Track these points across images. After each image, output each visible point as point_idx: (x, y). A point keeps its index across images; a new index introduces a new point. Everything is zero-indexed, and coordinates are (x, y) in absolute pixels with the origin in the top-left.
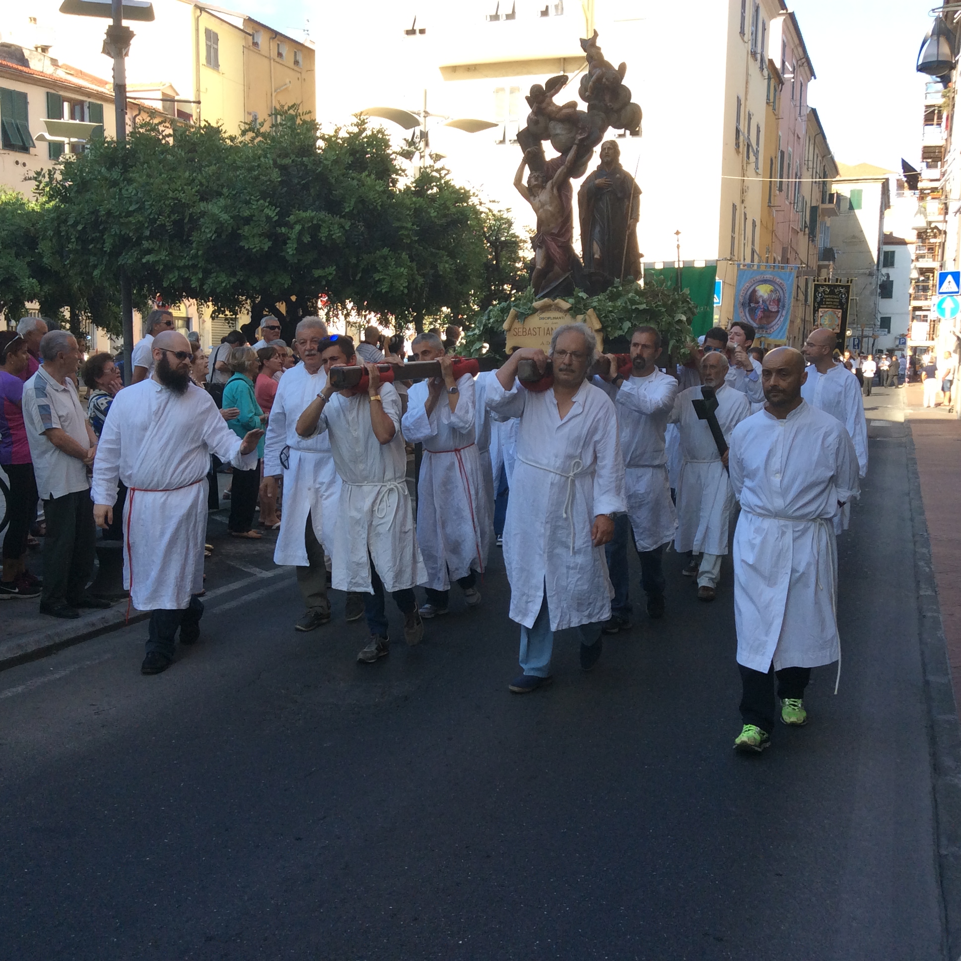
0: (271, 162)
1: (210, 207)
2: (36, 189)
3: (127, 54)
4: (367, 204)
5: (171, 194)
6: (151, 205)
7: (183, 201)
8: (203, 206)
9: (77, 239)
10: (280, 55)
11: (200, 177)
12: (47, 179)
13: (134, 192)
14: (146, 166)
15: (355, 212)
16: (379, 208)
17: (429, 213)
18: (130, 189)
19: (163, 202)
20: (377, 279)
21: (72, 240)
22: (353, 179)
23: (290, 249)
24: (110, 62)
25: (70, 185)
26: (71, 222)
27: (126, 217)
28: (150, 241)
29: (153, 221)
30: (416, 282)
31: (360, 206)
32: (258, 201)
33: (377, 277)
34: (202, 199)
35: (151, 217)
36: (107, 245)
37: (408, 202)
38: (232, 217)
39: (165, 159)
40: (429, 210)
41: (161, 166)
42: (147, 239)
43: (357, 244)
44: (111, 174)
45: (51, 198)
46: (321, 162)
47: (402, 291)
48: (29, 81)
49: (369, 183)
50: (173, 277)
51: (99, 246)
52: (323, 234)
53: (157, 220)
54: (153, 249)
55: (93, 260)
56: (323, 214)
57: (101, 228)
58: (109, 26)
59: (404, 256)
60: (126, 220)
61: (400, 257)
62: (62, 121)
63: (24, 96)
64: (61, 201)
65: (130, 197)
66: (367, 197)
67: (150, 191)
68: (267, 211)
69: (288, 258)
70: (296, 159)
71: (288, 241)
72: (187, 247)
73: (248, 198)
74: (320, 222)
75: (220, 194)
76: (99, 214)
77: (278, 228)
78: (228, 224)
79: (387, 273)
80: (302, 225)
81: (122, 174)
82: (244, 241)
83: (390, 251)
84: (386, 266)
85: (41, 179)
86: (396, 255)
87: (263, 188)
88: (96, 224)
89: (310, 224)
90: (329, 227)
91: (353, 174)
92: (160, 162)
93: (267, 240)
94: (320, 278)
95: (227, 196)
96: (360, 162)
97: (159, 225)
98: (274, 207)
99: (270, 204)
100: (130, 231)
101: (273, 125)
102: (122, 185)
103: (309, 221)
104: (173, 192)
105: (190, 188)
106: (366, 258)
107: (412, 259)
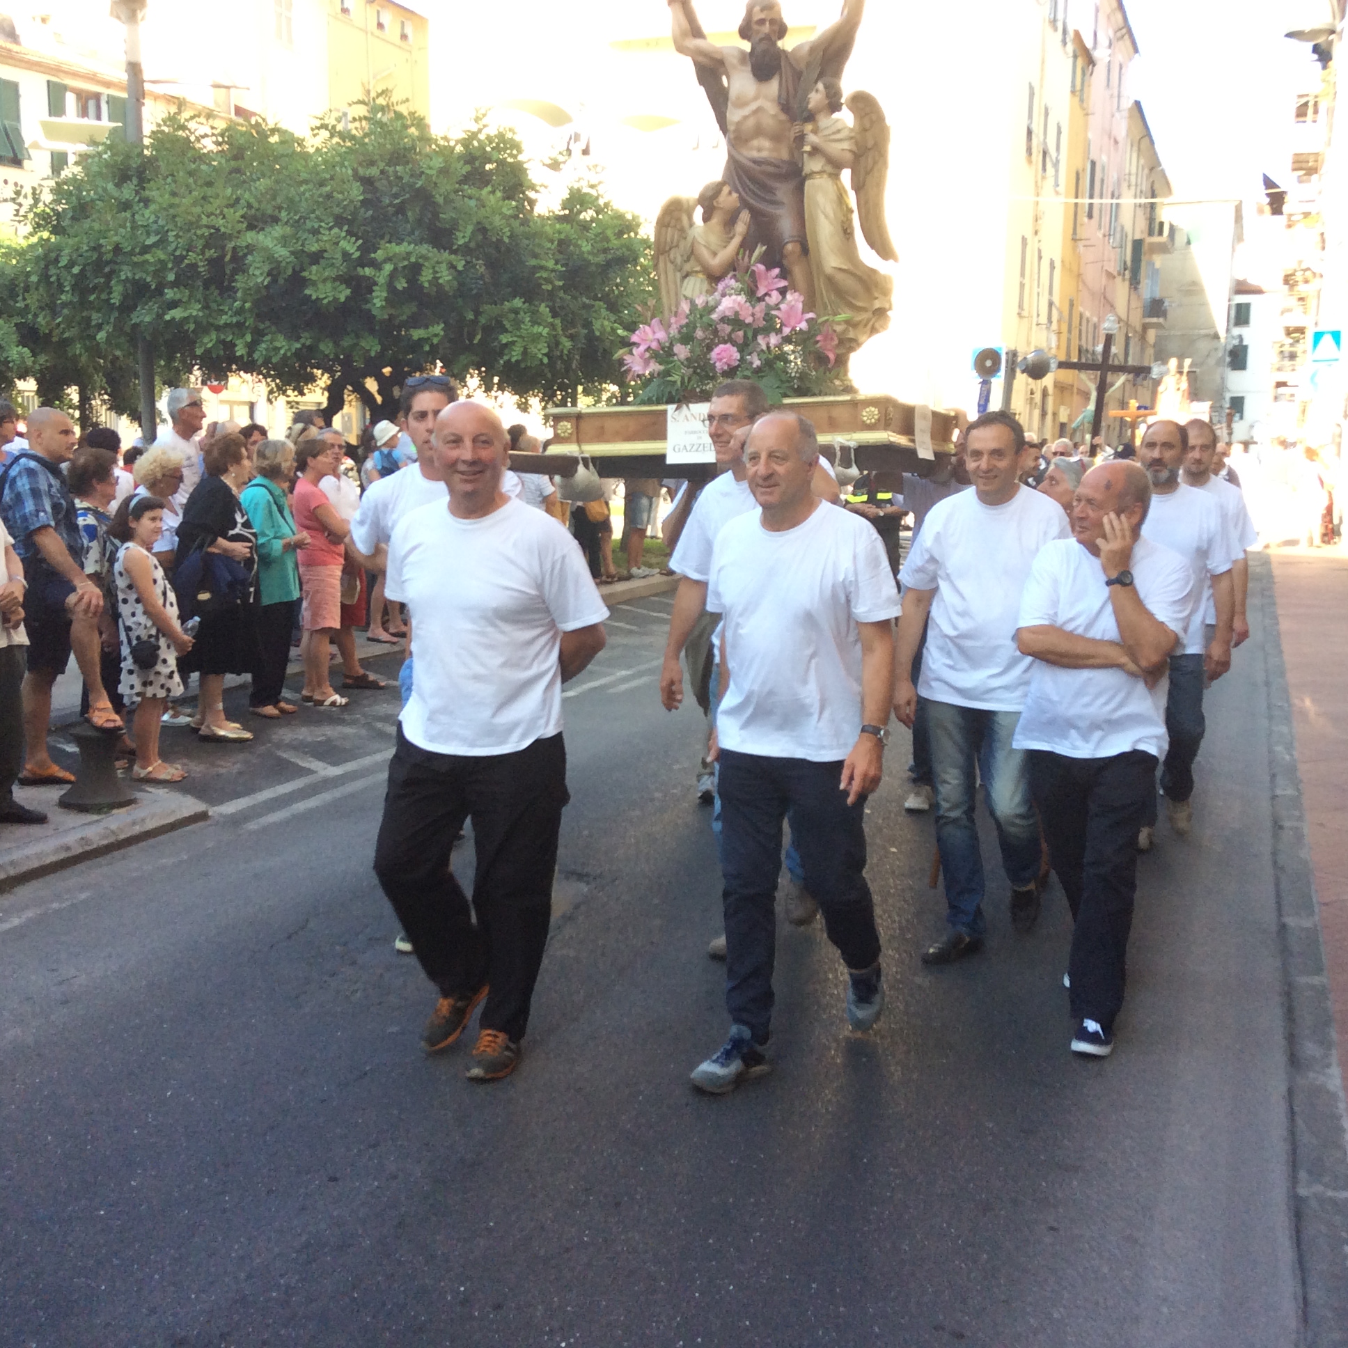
0: (350, 172)
1: (261, 237)
2: (15, 215)
3: (143, 19)
4: (489, 233)
5: (205, 221)
6: (177, 236)
7: (223, 230)
8: (250, 237)
9: (74, 287)
10: (380, 26)
11: (247, 196)
12: (30, 201)
13: (153, 218)
14: (169, 180)
15: (472, 245)
16: (507, 240)
17: (580, 247)
18: (147, 213)
19: (193, 231)
20: (504, 341)
21: (67, 289)
22: (470, 198)
23: (378, 299)
25: (63, 209)
26: (63, 262)
27: (141, 254)
28: (175, 289)
29: (179, 260)
30: (561, 347)
31: (480, 237)
32: (330, 229)
33: (504, 339)
34: (251, 227)
35: (178, 253)
36: (115, 295)
37: (547, 229)
38: (292, 253)
39: (197, 169)
40: (579, 242)
41: (191, 180)
42: (174, 285)
43: (475, 292)
44: (121, 192)
45: (39, 225)
46: (423, 172)
47: (541, 360)
48: (21, 64)
49: (493, 203)
50: (209, 341)
51: (104, 296)
52: (426, 277)
53: (184, 257)
54: (180, 301)
55: (96, 317)
56: (424, 249)
57: (107, 270)
59: (543, 309)
60: (141, 259)
61: (538, 311)
62: (65, 120)
63: (13, 87)
64: (51, 233)
65: (148, 225)
66: (491, 223)
67: (174, 217)
68: (343, 244)
69: (374, 312)
70: (387, 168)
71: (374, 288)
72: (230, 296)
73: (316, 226)
74: (420, 260)
75: (275, 220)
76: (103, 250)
77: (359, 269)
78: (287, 263)
79: (518, 333)
80: (395, 264)
81: (137, 192)
82: (311, 287)
83: (524, 303)
84: (517, 324)
85: (21, 200)
86: (533, 307)
87: (337, 210)
88: (99, 265)
89: (406, 263)
90: (434, 267)
91: (469, 191)
92: (191, 174)
93: (344, 286)
94: (419, 339)
95: (286, 223)
96: (480, 174)
97: (188, 265)
98: (354, 239)
99: (349, 233)
100: (148, 274)
101: (354, 119)
102: (136, 208)
103: (404, 259)
104: (208, 217)
105: (232, 210)
106: (489, 310)
107: (555, 314)
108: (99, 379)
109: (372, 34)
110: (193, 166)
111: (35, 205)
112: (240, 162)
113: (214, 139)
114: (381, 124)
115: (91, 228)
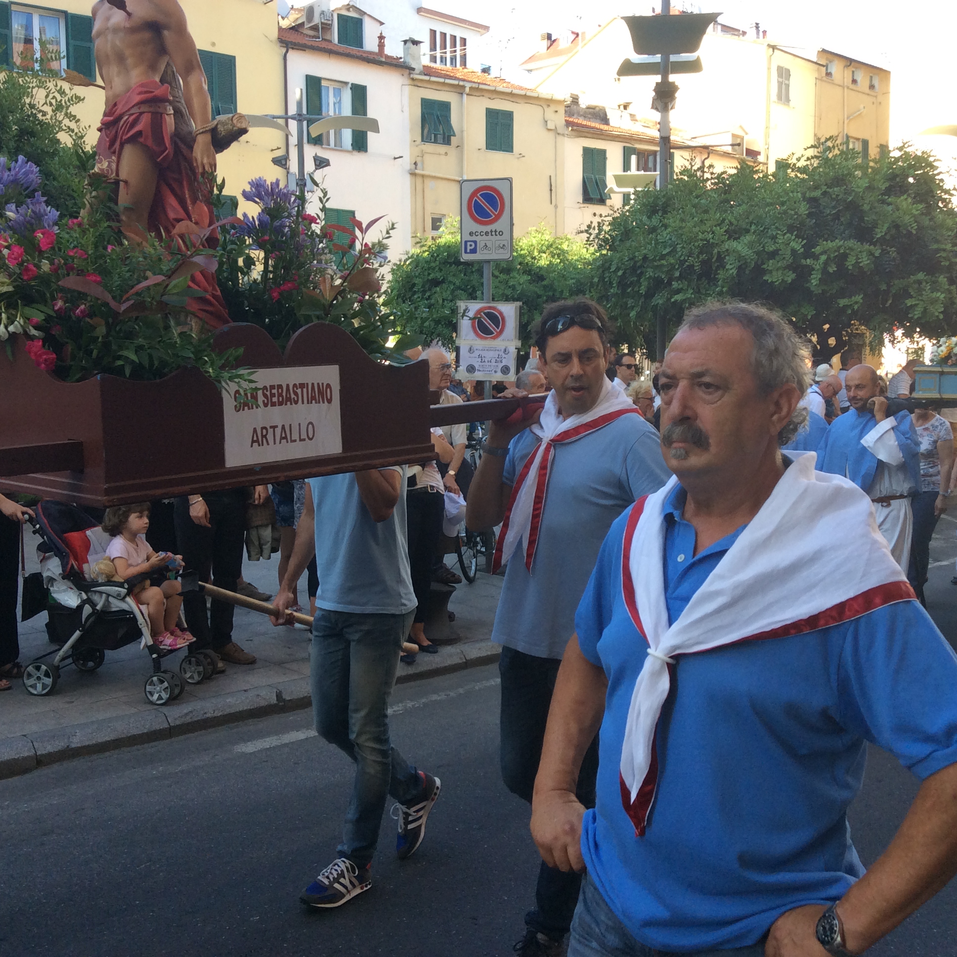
0: (799, 195)
1: (736, 244)
2: (587, 241)
3: (672, 108)
4: (901, 229)
6: (683, 247)
7: (711, 241)
8: (729, 245)
9: (619, 283)
10: (854, 81)
11: (730, 217)
12: (597, 231)
13: (669, 236)
14: (680, 211)
15: (888, 237)
16: (914, 232)
18: (665, 233)
19: (693, 243)
20: (908, 305)
21: (614, 285)
22: (889, 204)
23: (814, 280)
24: (657, 116)
25: (616, 234)
26: (613, 268)
27: (659, 260)
28: (679, 282)
29: (682, 263)
31: (893, 231)
32: (785, 234)
33: (909, 302)
34: (730, 238)
35: (682, 258)
36: (643, 287)
38: (757, 253)
39: (699, 203)
41: (694, 210)
42: (680, 278)
43: (887, 270)
44: (651, 221)
45: (601, 246)
46: (854, 191)
47: (938, 316)
48: (608, 138)
49: (905, 206)
51: (636, 289)
52: (850, 262)
54: (682, 289)
55: (630, 302)
56: (851, 243)
57: (639, 272)
58: (657, 84)
59: (942, 279)
60: (659, 263)
61: (937, 281)
62: (629, 173)
63: (603, 153)
64: (608, 250)
65: (665, 241)
66: (903, 221)
67: (682, 235)
68: (793, 244)
69: (812, 289)
70: (828, 190)
72: (714, 284)
73: (775, 233)
74: (848, 251)
75: (748, 231)
76: (637, 259)
77: (803, 261)
78: (752, 260)
79: (920, 298)
80: (828, 255)
81: (661, 221)
82: (768, 275)
83: (925, 275)
84: (920, 291)
85: (591, 231)
86: (933, 279)
87: (789, 221)
88: (634, 269)
89: (836, 254)
90: (857, 255)
91: (890, 200)
92: (694, 206)
93: (791, 272)
94: (846, 307)
95: (754, 233)
96: (900, 187)
97: (688, 266)
98: (800, 240)
99: (797, 236)
100: (663, 272)
101: (808, 159)
102: (659, 231)
103: (835, 251)
104: (703, 234)
105: (718, 228)
106: (898, 283)
107: (951, 282)
108: (639, 339)
109: (848, 88)
110: (697, 201)
111: (599, 234)
112: (727, 195)
113: (713, 181)
114: (827, 160)
115: (630, 247)
